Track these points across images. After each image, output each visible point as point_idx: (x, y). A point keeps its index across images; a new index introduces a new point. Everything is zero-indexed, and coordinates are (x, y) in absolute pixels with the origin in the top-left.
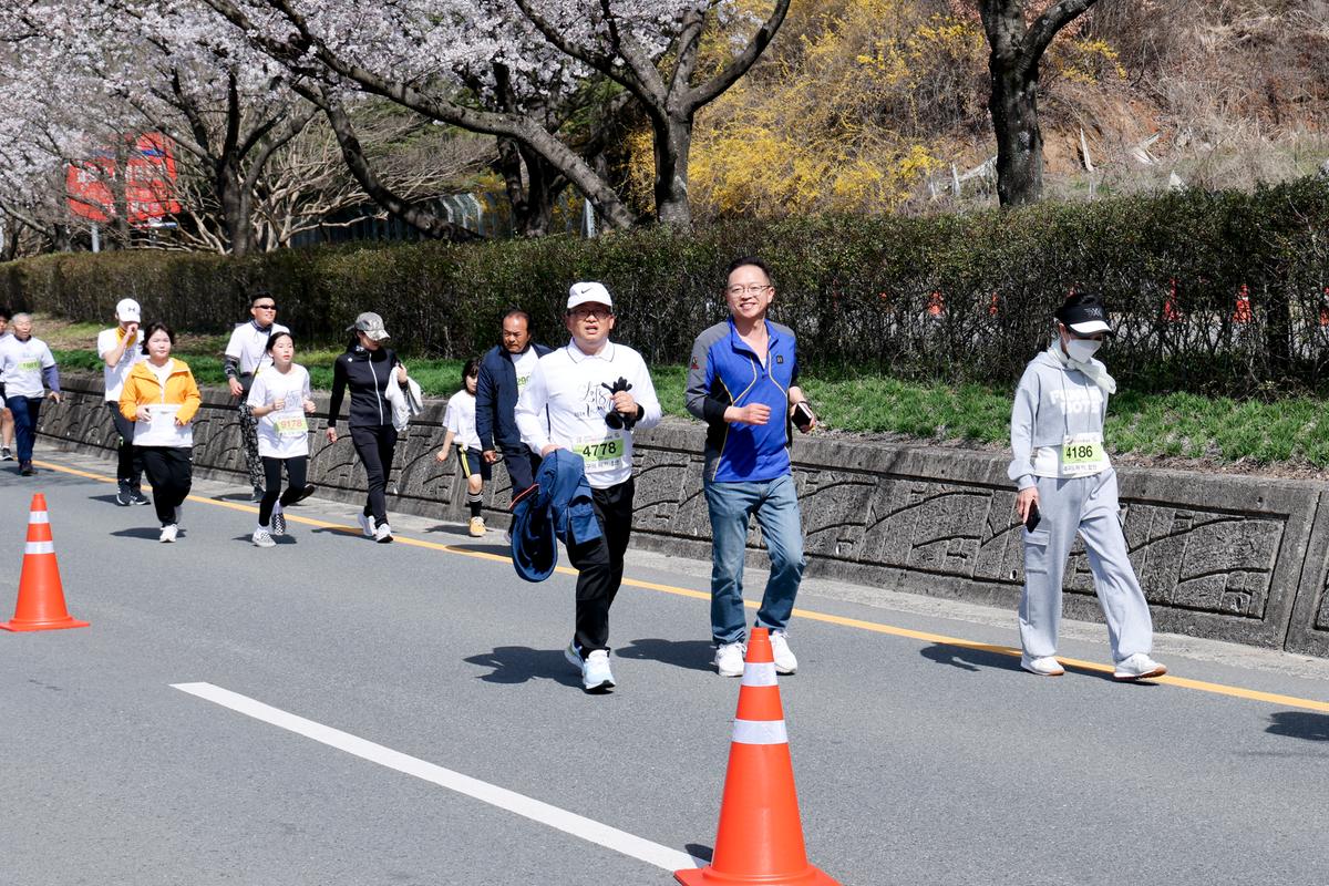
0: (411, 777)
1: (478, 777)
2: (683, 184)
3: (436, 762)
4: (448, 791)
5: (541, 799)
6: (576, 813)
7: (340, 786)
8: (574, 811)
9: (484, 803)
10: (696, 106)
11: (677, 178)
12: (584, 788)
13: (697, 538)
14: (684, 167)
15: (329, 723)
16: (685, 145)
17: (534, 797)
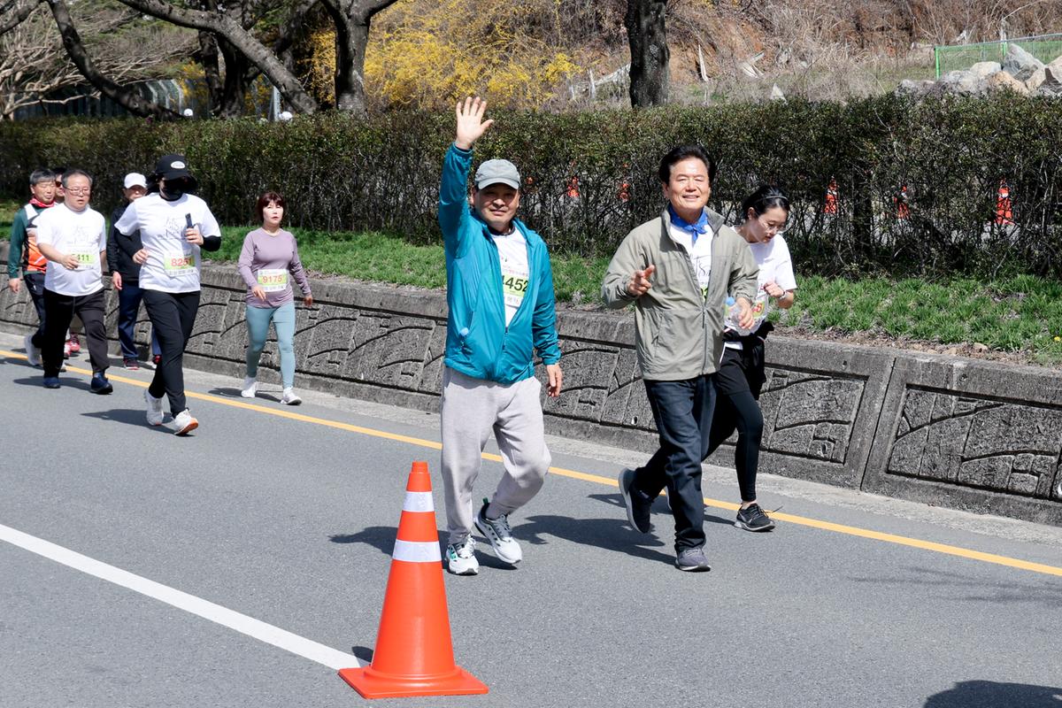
0: (109, 583)
1: (168, 584)
2: (359, 78)
3: (131, 571)
4: (141, 596)
5: (222, 604)
6: (253, 617)
7: (45, 589)
8: (251, 615)
9: (172, 607)
10: (373, 11)
11: (355, 72)
12: (261, 595)
13: (364, 382)
14: (361, 63)
15: (36, 534)
16: (363, 44)
17: (216, 603)
